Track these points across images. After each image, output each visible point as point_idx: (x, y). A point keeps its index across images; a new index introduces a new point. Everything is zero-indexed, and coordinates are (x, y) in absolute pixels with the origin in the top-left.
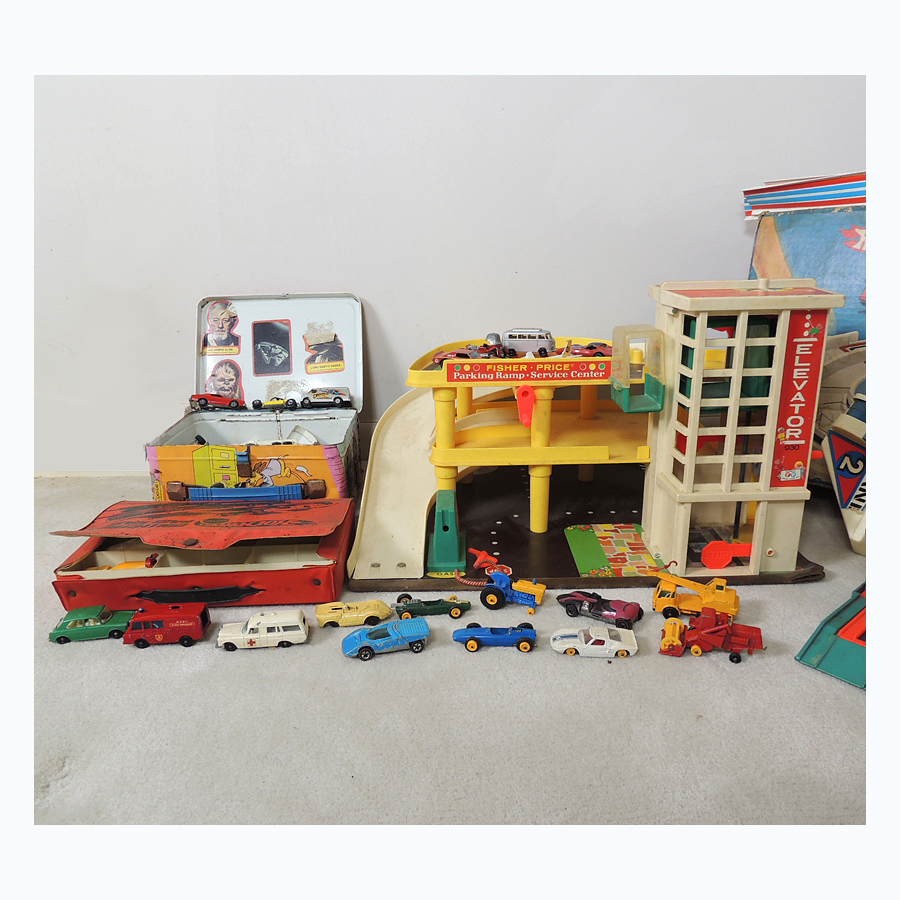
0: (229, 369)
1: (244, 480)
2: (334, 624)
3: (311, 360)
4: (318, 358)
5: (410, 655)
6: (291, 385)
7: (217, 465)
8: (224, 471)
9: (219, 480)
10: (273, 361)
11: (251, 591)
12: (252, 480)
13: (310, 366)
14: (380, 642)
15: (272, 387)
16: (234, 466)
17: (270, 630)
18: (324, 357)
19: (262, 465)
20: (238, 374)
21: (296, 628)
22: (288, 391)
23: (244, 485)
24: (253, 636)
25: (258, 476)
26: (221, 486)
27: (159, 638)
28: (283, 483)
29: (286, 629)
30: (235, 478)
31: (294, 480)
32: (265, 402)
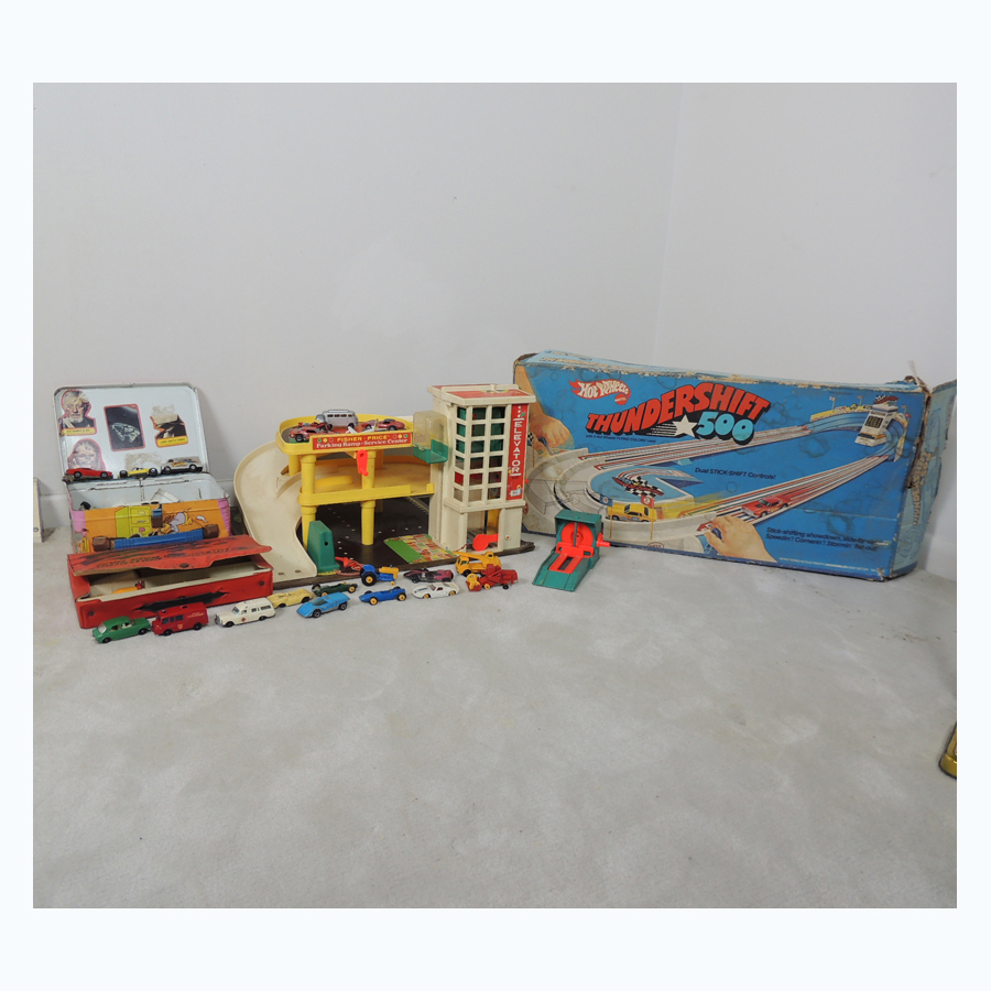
0: (89, 447)
1: (156, 530)
2: (283, 605)
3: (160, 436)
4: (166, 435)
5: (340, 612)
6: (145, 457)
7: (134, 521)
8: (141, 525)
9: (136, 531)
10: (127, 438)
11: (219, 594)
12: (162, 530)
13: (160, 441)
14: (323, 606)
15: (129, 460)
16: (148, 520)
17: (254, 610)
18: (170, 433)
19: (171, 518)
20: (97, 449)
21: (269, 607)
22: (143, 462)
23: (156, 534)
24: (244, 615)
25: (168, 526)
26: (137, 536)
27: (180, 626)
28: (188, 529)
29: (262, 608)
30: (149, 529)
31: (195, 527)
32: (130, 473)
